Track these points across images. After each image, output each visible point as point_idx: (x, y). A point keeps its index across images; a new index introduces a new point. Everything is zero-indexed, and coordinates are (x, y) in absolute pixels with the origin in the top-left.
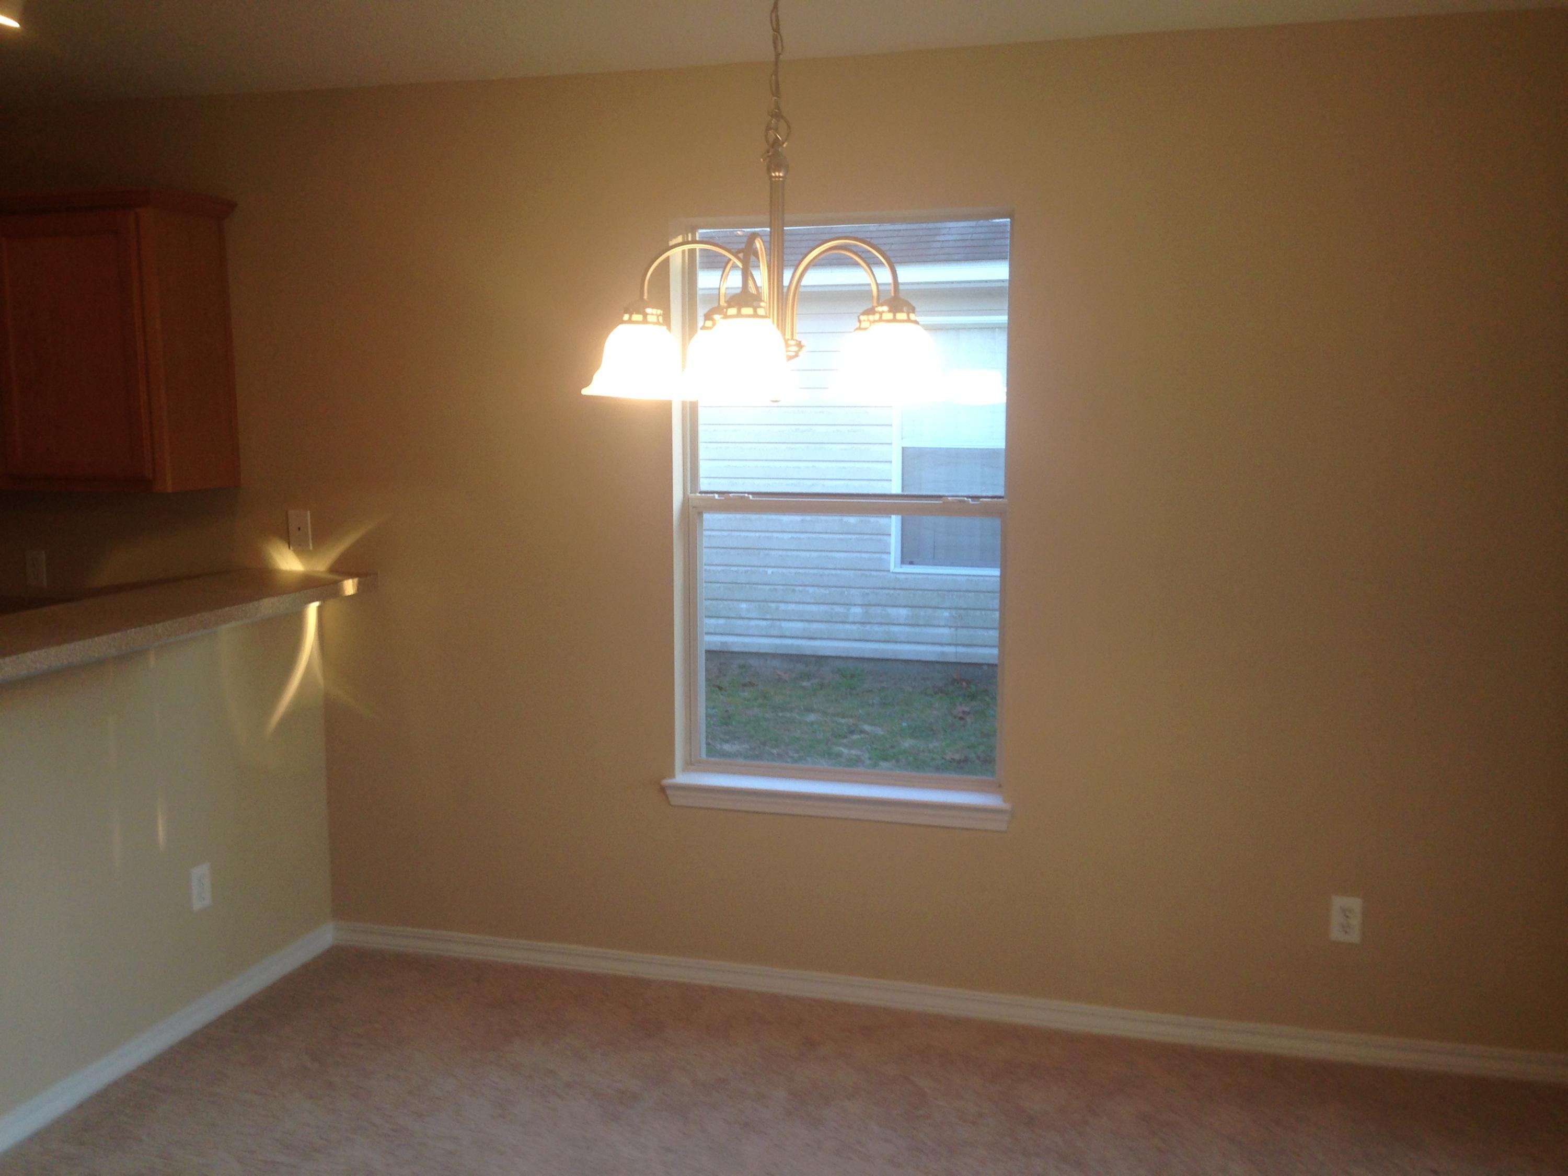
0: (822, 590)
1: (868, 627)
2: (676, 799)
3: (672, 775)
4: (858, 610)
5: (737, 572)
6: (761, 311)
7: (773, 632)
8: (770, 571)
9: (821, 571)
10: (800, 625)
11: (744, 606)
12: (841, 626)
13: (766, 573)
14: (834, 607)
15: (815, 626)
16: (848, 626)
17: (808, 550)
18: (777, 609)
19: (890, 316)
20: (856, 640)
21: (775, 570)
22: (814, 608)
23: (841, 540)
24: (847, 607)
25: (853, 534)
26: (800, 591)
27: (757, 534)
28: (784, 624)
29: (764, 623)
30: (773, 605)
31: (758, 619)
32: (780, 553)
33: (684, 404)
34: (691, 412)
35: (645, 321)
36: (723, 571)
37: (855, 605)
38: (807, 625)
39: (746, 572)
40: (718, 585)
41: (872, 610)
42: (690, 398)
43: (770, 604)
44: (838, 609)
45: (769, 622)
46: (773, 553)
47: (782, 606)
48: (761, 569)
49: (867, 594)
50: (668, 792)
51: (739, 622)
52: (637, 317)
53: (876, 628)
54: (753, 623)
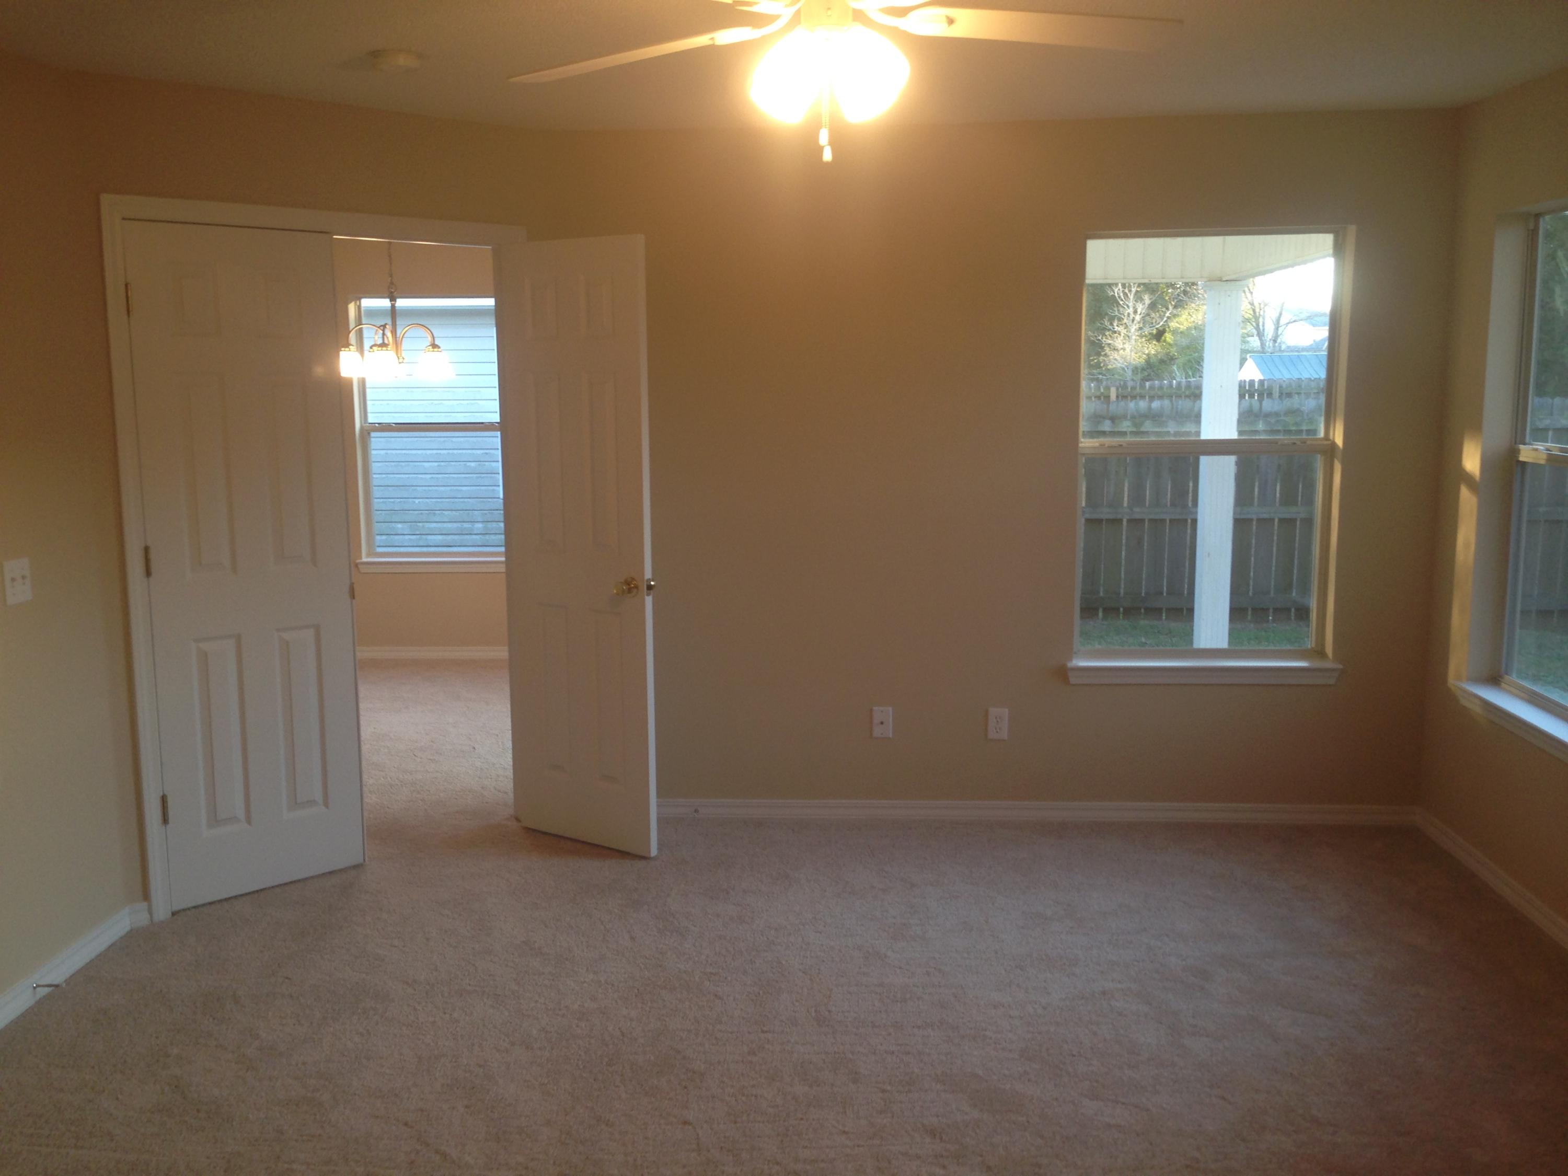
0: (454, 513)
1: (487, 537)
2: (363, 569)
3: (361, 558)
4: (480, 525)
5: (393, 502)
6: (389, 349)
7: (421, 543)
8: (417, 501)
9: (453, 500)
10: (440, 537)
11: (400, 526)
12: (468, 537)
13: (414, 502)
14: (464, 524)
15: (450, 537)
16: (474, 537)
17: (444, 486)
18: (423, 526)
19: (432, 350)
20: (478, 546)
21: (421, 500)
22: (449, 525)
23: (465, 478)
24: (472, 523)
25: (474, 473)
26: (439, 514)
27: (407, 476)
28: (430, 537)
29: (414, 537)
30: (420, 524)
31: (409, 534)
32: (424, 488)
33: (358, 378)
34: (362, 383)
35: (350, 351)
36: (383, 502)
37: (478, 522)
38: (444, 537)
39: (400, 502)
40: (380, 512)
41: (489, 525)
42: (361, 376)
43: (418, 524)
44: (466, 525)
45: (418, 536)
46: (418, 488)
47: (427, 525)
48: (411, 500)
49: (486, 514)
50: (359, 566)
51: (396, 537)
52: (347, 349)
53: (493, 537)
54: (407, 537)
